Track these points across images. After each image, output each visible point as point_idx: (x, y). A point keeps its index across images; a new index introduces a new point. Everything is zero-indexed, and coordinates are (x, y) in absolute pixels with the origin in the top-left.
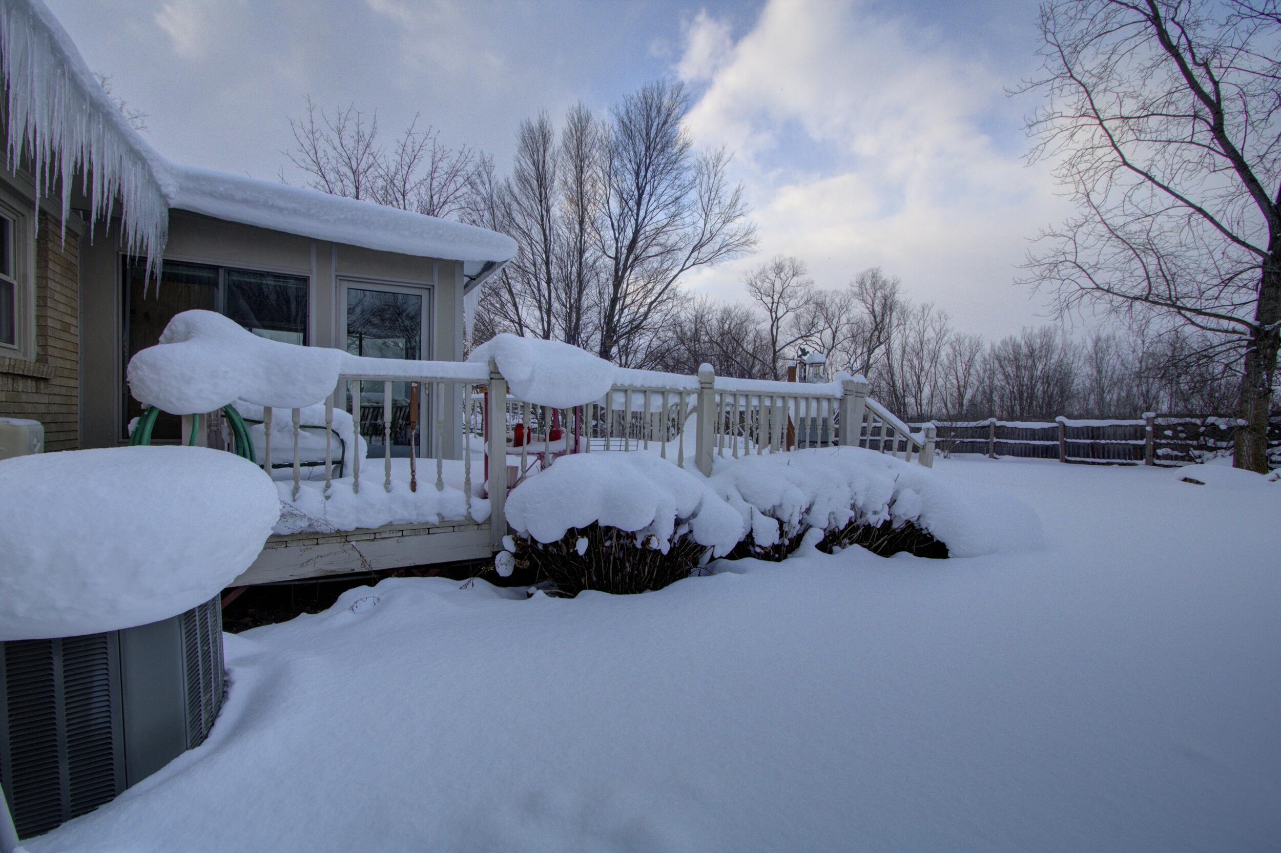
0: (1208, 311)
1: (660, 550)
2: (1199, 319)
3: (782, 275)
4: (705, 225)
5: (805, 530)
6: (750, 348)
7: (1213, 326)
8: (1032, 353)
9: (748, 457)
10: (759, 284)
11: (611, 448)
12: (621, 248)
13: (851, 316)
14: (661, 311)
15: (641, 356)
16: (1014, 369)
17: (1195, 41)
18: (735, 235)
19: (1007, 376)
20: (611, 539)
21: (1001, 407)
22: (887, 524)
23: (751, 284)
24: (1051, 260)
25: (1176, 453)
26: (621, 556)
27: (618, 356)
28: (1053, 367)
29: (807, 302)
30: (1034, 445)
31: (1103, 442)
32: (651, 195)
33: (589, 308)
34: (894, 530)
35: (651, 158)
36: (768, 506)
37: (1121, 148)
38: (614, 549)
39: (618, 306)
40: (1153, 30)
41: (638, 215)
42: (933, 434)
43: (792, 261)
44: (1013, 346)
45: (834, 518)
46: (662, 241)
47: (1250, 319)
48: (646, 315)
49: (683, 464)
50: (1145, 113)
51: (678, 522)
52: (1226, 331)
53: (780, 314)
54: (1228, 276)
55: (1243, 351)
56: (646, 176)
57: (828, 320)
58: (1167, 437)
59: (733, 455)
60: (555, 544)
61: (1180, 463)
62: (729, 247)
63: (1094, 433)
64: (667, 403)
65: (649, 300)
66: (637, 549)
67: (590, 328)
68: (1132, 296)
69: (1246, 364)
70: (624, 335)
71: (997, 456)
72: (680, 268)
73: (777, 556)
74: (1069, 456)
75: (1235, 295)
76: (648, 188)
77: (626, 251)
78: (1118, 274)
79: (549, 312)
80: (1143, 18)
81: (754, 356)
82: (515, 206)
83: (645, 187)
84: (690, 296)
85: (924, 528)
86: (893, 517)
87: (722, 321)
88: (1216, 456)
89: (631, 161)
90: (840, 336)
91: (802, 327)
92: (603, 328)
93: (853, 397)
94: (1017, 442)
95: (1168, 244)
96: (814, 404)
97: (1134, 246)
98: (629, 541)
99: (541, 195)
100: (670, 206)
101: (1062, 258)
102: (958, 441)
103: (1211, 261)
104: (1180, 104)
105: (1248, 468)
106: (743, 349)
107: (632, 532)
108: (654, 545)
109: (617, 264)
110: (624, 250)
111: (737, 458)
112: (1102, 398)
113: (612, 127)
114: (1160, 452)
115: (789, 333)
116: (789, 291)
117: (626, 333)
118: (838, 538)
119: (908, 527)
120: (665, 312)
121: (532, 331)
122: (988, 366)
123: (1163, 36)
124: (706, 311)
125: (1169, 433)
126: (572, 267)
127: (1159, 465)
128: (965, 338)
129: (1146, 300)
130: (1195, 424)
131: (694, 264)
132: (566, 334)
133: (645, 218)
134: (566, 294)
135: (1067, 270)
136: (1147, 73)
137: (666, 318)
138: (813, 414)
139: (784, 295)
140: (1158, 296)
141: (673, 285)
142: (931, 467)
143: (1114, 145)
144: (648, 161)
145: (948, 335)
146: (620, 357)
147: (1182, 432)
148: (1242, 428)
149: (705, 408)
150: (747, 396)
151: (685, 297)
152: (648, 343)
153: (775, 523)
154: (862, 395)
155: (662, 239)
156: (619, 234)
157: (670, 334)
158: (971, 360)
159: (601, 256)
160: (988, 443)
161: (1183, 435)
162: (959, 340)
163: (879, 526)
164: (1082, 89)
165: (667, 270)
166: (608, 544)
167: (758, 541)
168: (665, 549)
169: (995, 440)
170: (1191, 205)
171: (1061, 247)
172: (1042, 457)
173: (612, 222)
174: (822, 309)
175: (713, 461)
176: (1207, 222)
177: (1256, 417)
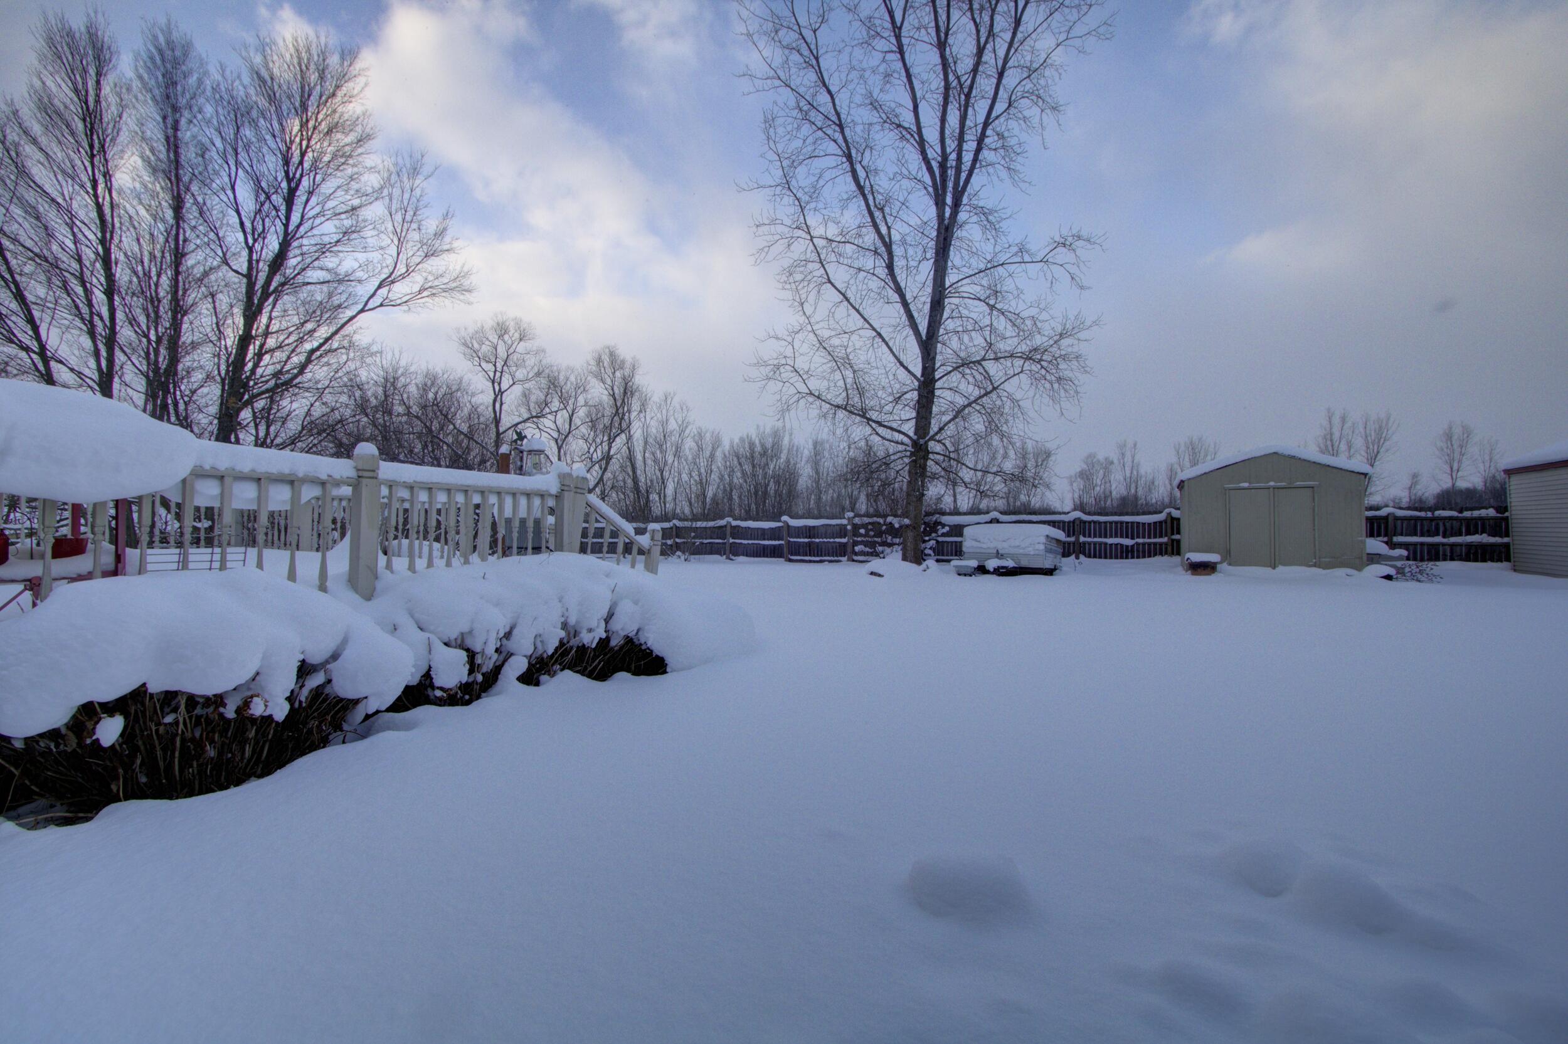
0: (886, 424)
1: (270, 716)
2: (880, 430)
3: (506, 337)
4: (398, 254)
5: (505, 661)
6: (464, 428)
7: (889, 437)
8: (764, 453)
9: (431, 570)
10: (476, 346)
11: (191, 566)
12: (258, 261)
13: (589, 396)
14: (328, 364)
15: (293, 426)
16: (751, 467)
17: (876, 187)
18: (441, 276)
19: (744, 473)
20: (175, 710)
21: (740, 506)
22: (604, 643)
23: (465, 345)
24: (776, 362)
25: (867, 549)
26: (197, 734)
27: (252, 424)
28: (782, 467)
29: (538, 374)
30: (764, 545)
31: (817, 540)
32: (311, 193)
33: (194, 345)
34: (612, 648)
35: (309, 140)
36: (453, 634)
37: (826, 266)
38: (181, 726)
39: (251, 347)
40: (846, 165)
41: (288, 218)
42: (659, 536)
43: (518, 322)
44: (749, 443)
45: (542, 642)
46: (330, 265)
47: (911, 433)
48: (302, 368)
49: (328, 584)
50: (843, 240)
51: (305, 670)
52: (897, 443)
53: (504, 386)
54: (898, 395)
55: (907, 460)
56: (301, 163)
57: (564, 400)
58: (861, 535)
59: (409, 569)
60: (54, 735)
61: (869, 558)
62: (434, 291)
63: (810, 532)
64: (299, 499)
65: (308, 346)
66: (229, 721)
67: (198, 376)
68: (835, 403)
69: (910, 472)
70: (263, 393)
71: (733, 557)
72: (360, 307)
73: (467, 697)
74: (792, 555)
75: (902, 412)
76: (305, 183)
77: (267, 269)
78: (826, 383)
79: (111, 341)
80: (841, 153)
81: (470, 437)
82: (28, 149)
83: (300, 180)
84: (374, 348)
85: (643, 642)
86: (610, 633)
87: (425, 389)
88: (892, 551)
89: (274, 136)
90: (577, 421)
91: (532, 405)
92: (223, 380)
93: (572, 493)
94: (750, 542)
95: (860, 359)
96: (523, 501)
97: (836, 359)
98: (211, 709)
99: (92, 146)
100: (343, 216)
101: (783, 361)
102: (698, 542)
103: (887, 381)
104: (866, 238)
105: (911, 562)
106: (455, 428)
107: (215, 696)
108: (258, 709)
109: (251, 285)
110: (264, 268)
111: (414, 572)
112: (820, 498)
113: (239, 77)
114: (857, 549)
115: (516, 413)
116: (515, 358)
117: (267, 391)
118: (547, 664)
119: (626, 643)
120: (335, 366)
121: (72, 370)
122: (728, 463)
123: (854, 172)
124: (400, 372)
125: (862, 531)
126: (159, 275)
127: (856, 561)
128: (706, 432)
129: (845, 409)
130: (879, 523)
131: (381, 305)
132: (150, 383)
133: (298, 227)
134: (148, 316)
135: (786, 373)
136: (845, 204)
137: (337, 376)
138: (522, 513)
139: (510, 363)
140: (853, 406)
141: (348, 329)
142: (656, 573)
143: (821, 262)
144: (305, 143)
145: (690, 427)
146: (256, 426)
147: (871, 530)
148: (907, 526)
149: (363, 504)
150: (430, 489)
151: (368, 348)
152: (306, 409)
153: (463, 655)
154: (582, 491)
155: (330, 261)
156: (255, 241)
157: (344, 399)
158: (712, 456)
159: (219, 267)
160: (725, 544)
161: (872, 533)
162: (701, 435)
163: (594, 646)
164: (797, 203)
165: (339, 306)
166: (169, 719)
167: (438, 682)
168: (280, 711)
169: (731, 541)
170: (874, 329)
171: (782, 350)
172: (771, 557)
173: (240, 219)
174: (555, 387)
175: (377, 578)
176: (884, 346)
177: (915, 517)
